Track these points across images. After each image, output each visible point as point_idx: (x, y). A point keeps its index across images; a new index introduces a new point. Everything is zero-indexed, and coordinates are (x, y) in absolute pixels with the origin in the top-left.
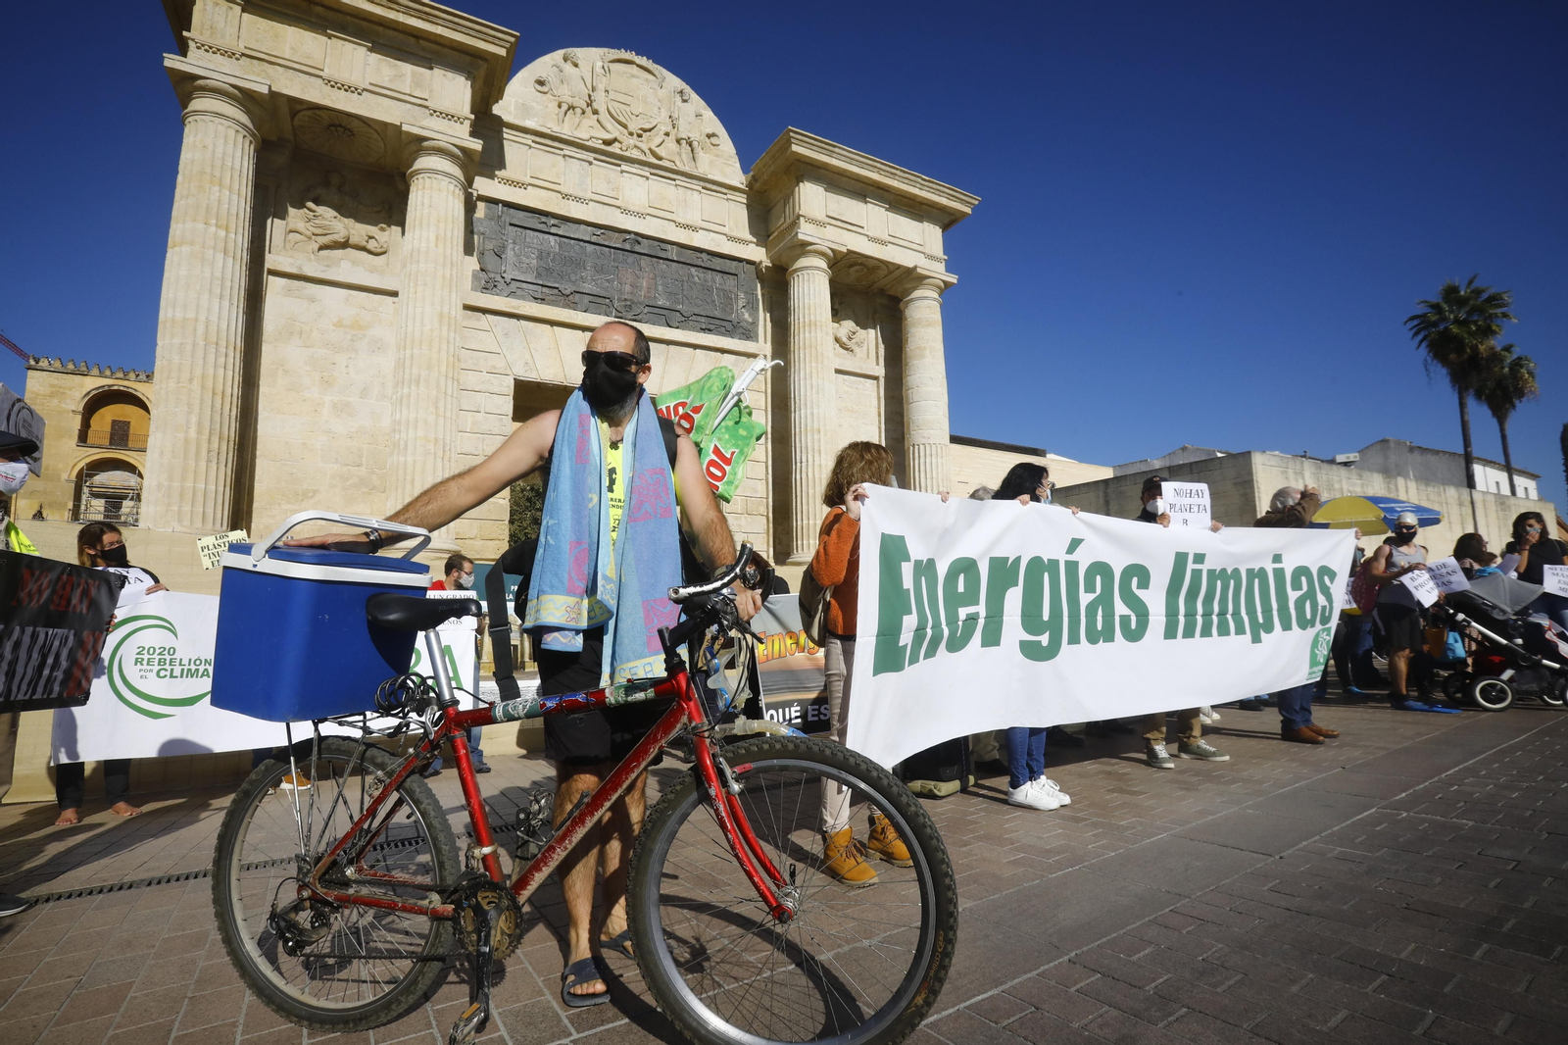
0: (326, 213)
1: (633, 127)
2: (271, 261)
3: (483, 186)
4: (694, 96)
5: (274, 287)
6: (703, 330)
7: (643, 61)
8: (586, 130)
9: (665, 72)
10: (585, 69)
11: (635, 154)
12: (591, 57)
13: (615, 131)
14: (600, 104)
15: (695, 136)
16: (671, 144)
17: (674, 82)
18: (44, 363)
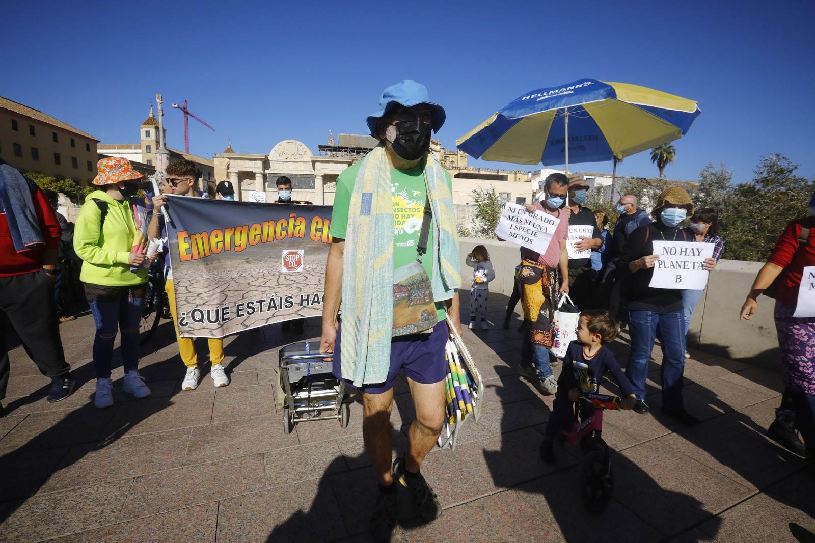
0: (248, 180)
1: (291, 155)
2: (242, 189)
3: (267, 171)
4: (302, 144)
5: (243, 192)
6: (305, 189)
7: (292, 141)
8: (283, 158)
9: (297, 141)
10: (283, 146)
11: (291, 160)
12: (284, 143)
13: (287, 156)
14: (285, 152)
15: (302, 153)
16: (298, 156)
17: (298, 143)
18: (217, 156)
